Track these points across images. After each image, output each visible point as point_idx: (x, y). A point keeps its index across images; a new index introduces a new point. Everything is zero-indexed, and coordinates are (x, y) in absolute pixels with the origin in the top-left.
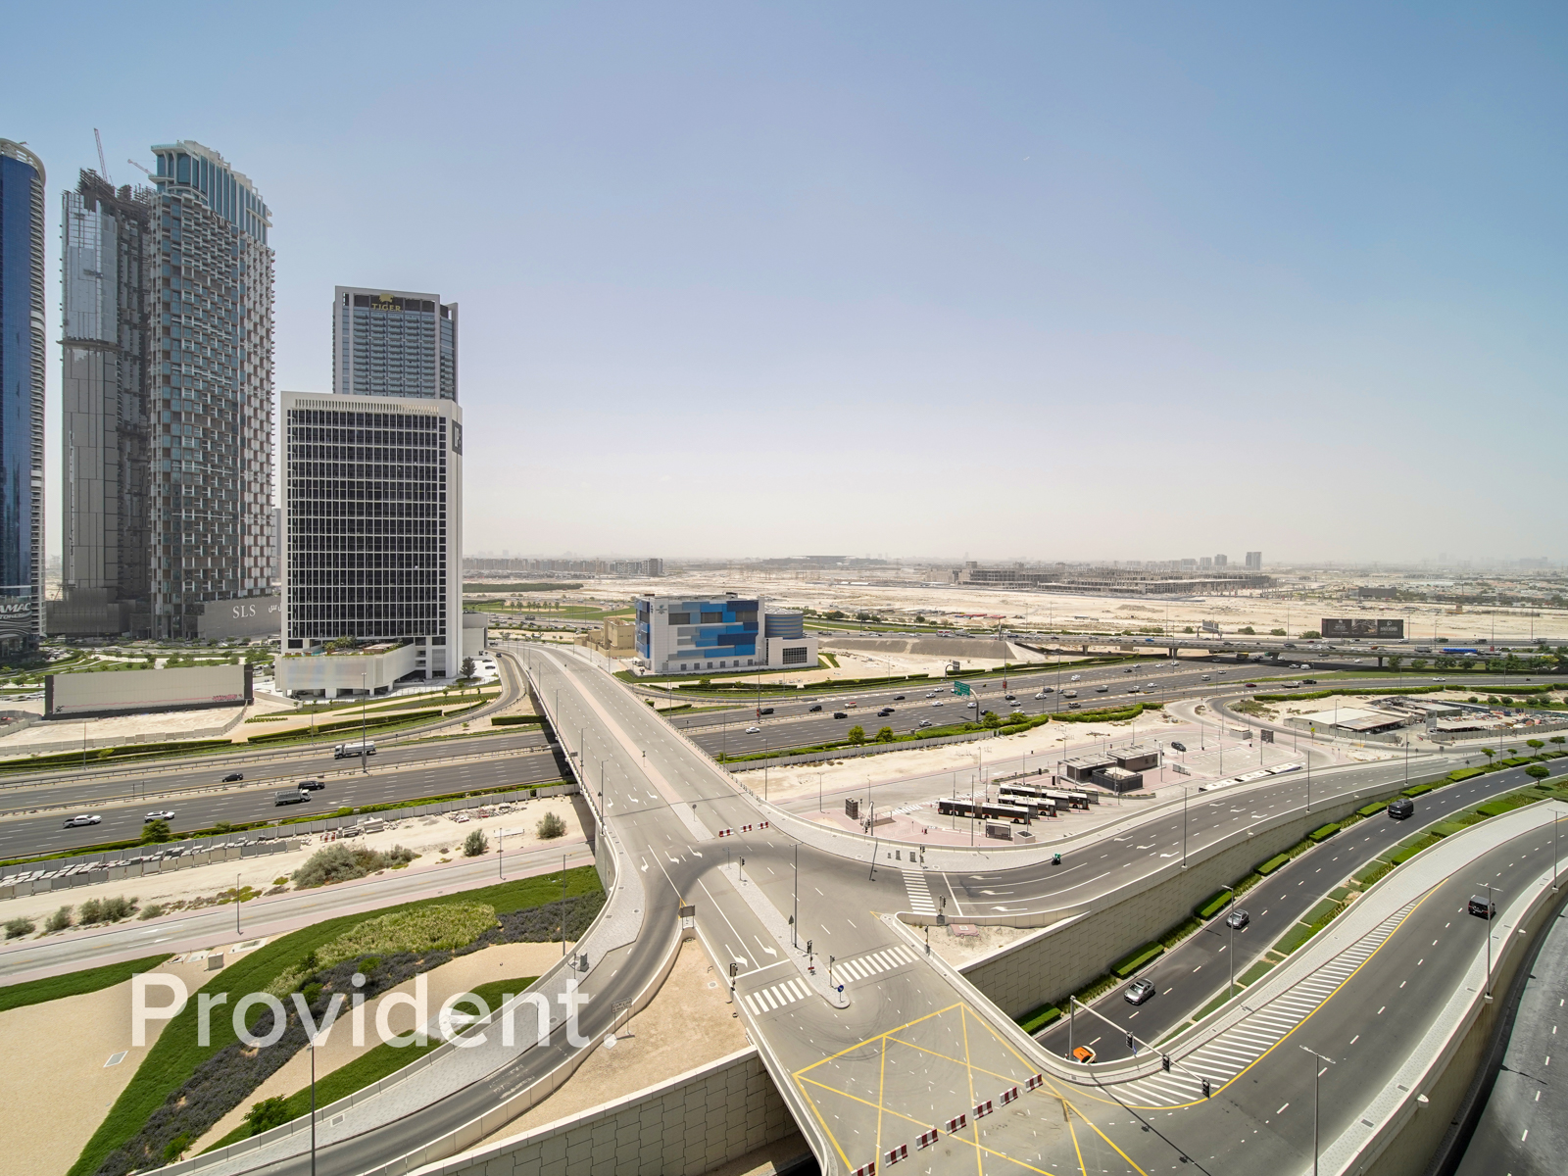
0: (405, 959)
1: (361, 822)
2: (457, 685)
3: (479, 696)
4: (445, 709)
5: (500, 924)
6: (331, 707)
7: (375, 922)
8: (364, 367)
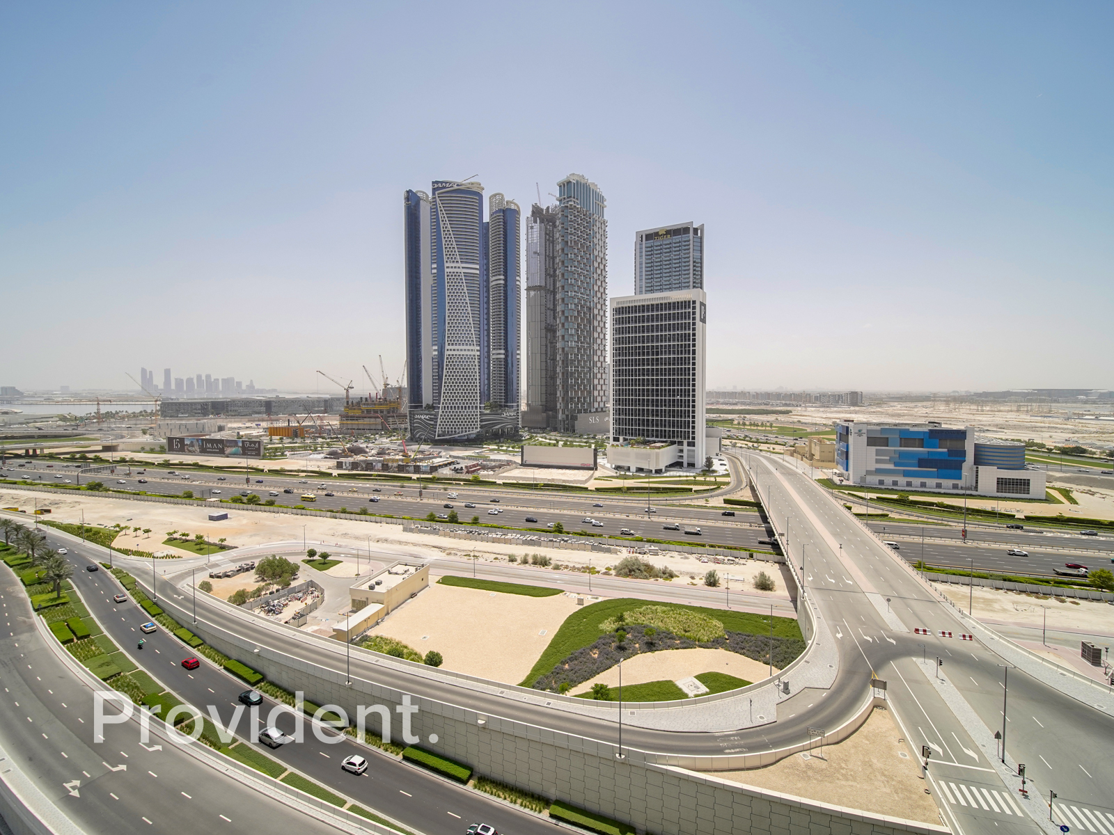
0: (669, 636)
1: (647, 547)
2: (702, 473)
3: (715, 483)
4: (695, 488)
5: (727, 637)
6: (633, 477)
7: (654, 608)
8: (650, 277)
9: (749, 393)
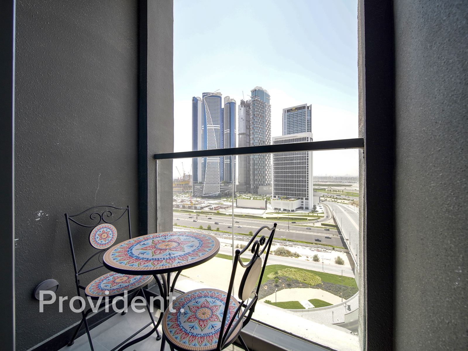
1: (288, 243)
2: (311, 212)
3: (318, 216)
4: (309, 218)
5: (323, 284)
6: (282, 213)
8: (289, 128)
9: (333, 177)
